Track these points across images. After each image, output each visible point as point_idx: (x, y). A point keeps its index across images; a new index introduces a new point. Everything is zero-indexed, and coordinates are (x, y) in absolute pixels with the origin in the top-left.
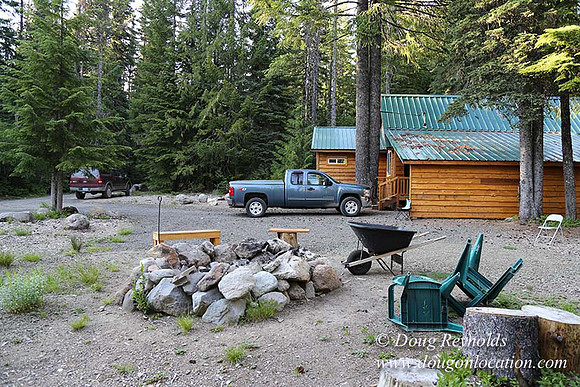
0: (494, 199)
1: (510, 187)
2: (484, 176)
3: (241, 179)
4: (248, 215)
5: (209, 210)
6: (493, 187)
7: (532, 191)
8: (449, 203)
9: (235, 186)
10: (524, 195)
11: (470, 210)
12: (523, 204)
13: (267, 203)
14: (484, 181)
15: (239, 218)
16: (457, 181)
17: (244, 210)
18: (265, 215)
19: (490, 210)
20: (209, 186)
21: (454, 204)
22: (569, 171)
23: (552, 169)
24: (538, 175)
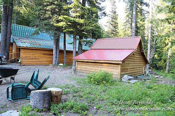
0: (46, 59)
1: (51, 56)
2: (44, 53)
6: (46, 56)
7: (56, 57)
8: (33, 61)
10: (54, 58)
11: (39, 62)
12: (54, 61)
16: (36, 54)
19: (45, 62)
21: (35, 61)
22: (65, 53)
23: (61, 52)
24: (58, 53)
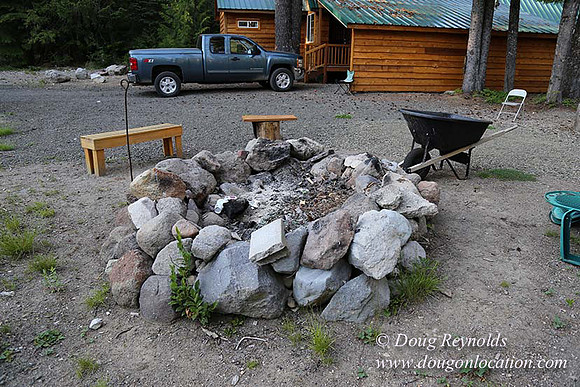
0: (436, 71)
1: (453, 58)
2: (429, 45)
4: (158, 94)
6: (436, 58)
7: (478, 62)
8: (391, 75)
10: (470, 67)
12: (468, 77)
14: (428, 51)
16: (401, 50)
17: (152, 88)
18: (180, 93)
19: (432, 82)
21: (398, 76)
22: (513, 42)
24: (486, 45)
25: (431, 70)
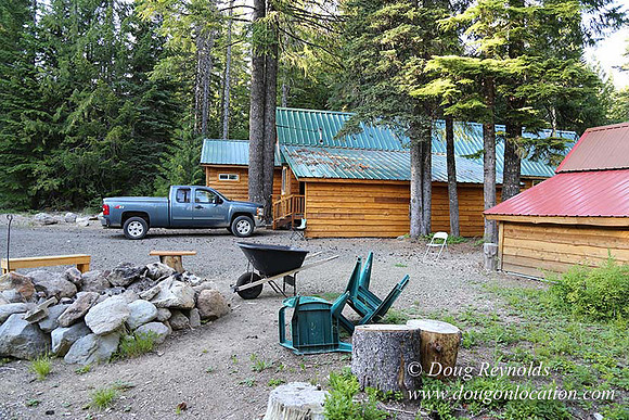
0: (387, 217)
1: (402, 206)
2: (379, 195)
3: (119, 195)
4: (126, 236)
5: (78, 231)
6: (386, 206)
7: (421, 209)
8: (344, 222)
9: (110, 204)
10: (414, 214)
11: (365, 229)
12: (413, 221)
13: (148, 223)
14: (377, 200)
15: (114, 241)
16: (352, 200)
17: (122, 231)
18: (146, 236)
19: (384, 228)
20: (78, 204)
21: (349, 222)
22: (453, 191)
23: (439, 188)
24: (427, 195)
25: (382, 217)
